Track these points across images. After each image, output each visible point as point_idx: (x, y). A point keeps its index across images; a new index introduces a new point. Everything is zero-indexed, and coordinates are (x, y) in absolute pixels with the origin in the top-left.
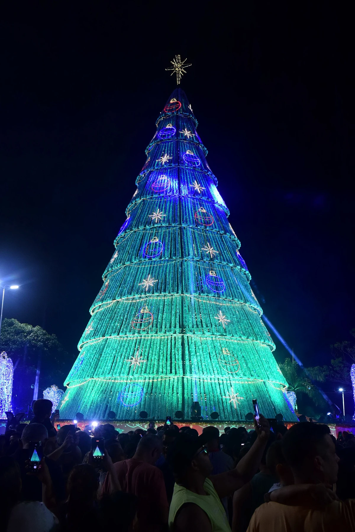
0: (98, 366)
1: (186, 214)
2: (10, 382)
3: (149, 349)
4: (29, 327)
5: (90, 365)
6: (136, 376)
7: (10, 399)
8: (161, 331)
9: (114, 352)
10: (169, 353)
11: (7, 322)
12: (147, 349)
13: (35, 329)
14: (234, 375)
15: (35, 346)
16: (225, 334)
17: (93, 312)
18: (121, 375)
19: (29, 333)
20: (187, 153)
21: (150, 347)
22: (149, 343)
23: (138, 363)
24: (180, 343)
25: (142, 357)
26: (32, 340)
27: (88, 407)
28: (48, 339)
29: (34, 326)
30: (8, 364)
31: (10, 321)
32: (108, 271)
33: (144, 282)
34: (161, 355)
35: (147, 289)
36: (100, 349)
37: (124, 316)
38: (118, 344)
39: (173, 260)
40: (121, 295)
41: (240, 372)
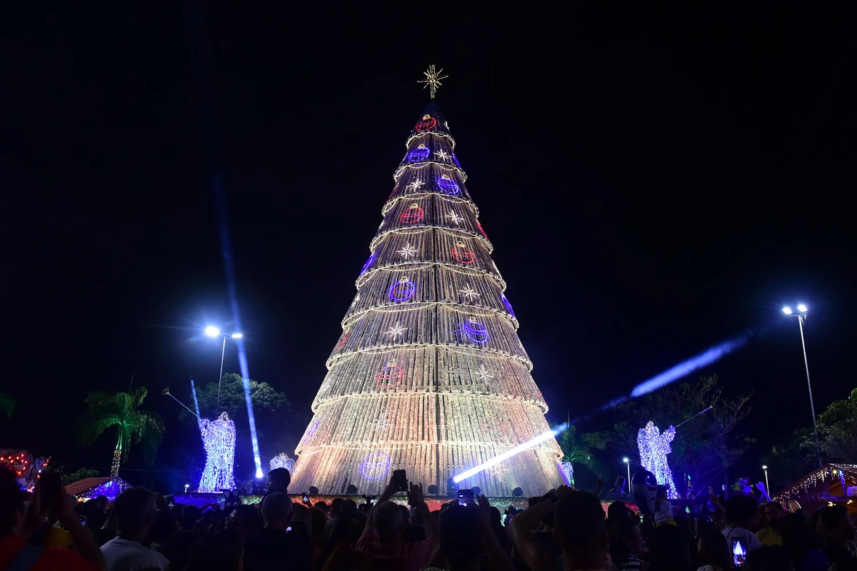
0: (336, 431)
1: (441, 250)
3: (397, 411)
4: (254, 384)
5: (327, 429)
6: (381, 442)
8: (411, 389)
9: (355, 414)
10: (421, 415)
11: (228, 378)
12: (395, 411)
13: (261, 386)
14: (499, 443)
16: (487, 393)
17: (330, 365)
18: (364, 441)
19: (254, 390)
20: (443, 178)
21: (398, 408)
22: (396, 403)
23: (383, 427)
24: (434, 404)
25: (388, 421)
26: (258, 399)
27: (324, 480)
28: (276, 398)
29: (259, 383)
30: (230, 427)
31: (231, 376)
32: (349, 317)
33: (391, 330)
34: (412, 418)
35: (394, 339)
36: (338, 410)
37: (367, 371)
38: (360, 404)
39: (426, 305)
40: (364, 346)
41: (506, 439)
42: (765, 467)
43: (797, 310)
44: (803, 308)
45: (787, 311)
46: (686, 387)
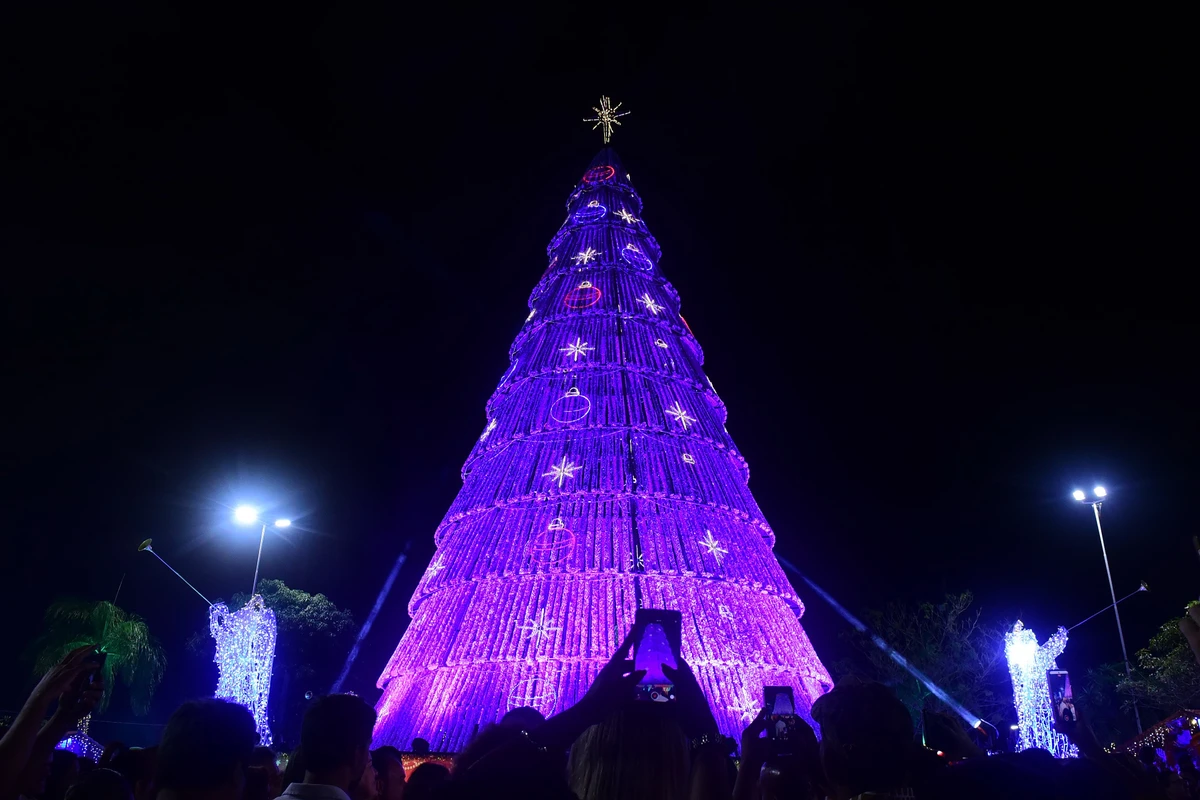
0: (457, 641)
1: (633, 349)
2: (267, 664)
3: (568, 604)
4: (305, 596)
5: (439, 639)
6: (541, 659)
8: (592, 566)
9: (491, 612)
10: (610, 612)
11: (265, 586)
12: (564, 604)
13: (315, 598)
14: (748, 662)
15: (313, 628)
16: (721, 577)
17: (442, 537)
18: (509, 658)
19: (304, 605)
20: (628, 247)
21: (569, 599)
22: (566, 592)
23: (544, 633)
24: (633, 592)
25: (553, 621)
26: (309, 618)
27: (434, 725)
28: (336, 618)
29: (313, 595)
30: (265, 623)
31: (270, 583)
32: (476, 455)
33: (554, 470)
34: (594, 616)
35: (560, 484)
36: (459, 605)
37: (512, 537)
38: (500, 594)
39: (611, 431)
40: (506, 497)
41: (757, 656)
43: (1092, 494)
44: (1101, 491)
45: (1078, 495)
46: (929, 609)
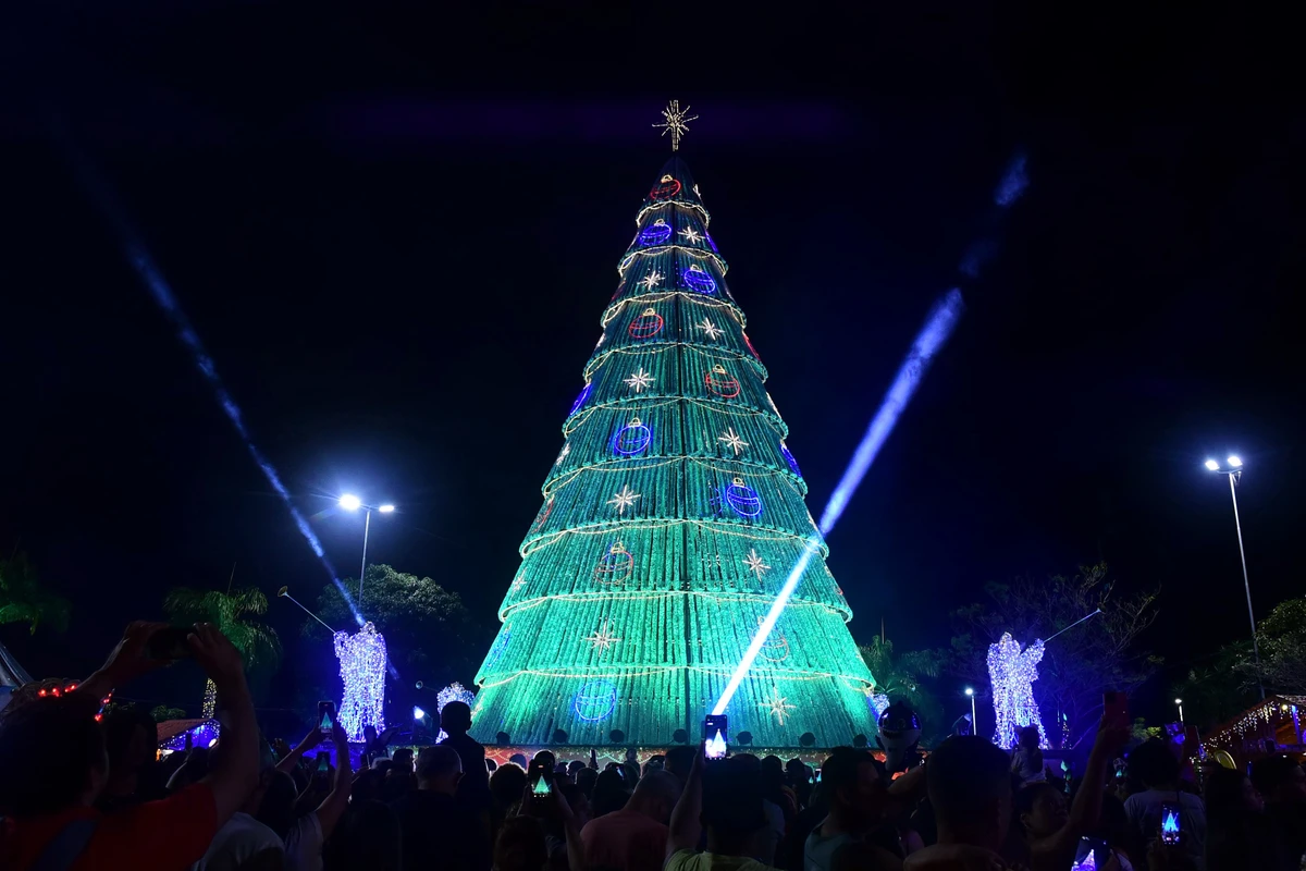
0: (536, 649)
1: (690, 378)
2: (380, 676)
3: (626, 618)
4: (413, 580)
5: (521, 647)
6: (603, 666)
7: (380, 708)
8: (646, 586)
9: (563, 624)
10: (661, 625)
11: (373, 571)
12: (623, 619)
13: (423, 582)
14: (779, 665)
15: (423, 613)
16: (761, 591)
17: (526, 552)
18: (576, 664)
19: (412, 589)
20: (692, 269)
21: (628, 614)
22: (625, 607)
23: (606, 643)
24: (682, 608)
25: (613, 633)
26: (418, 603)
27: (518, 722)
28: (445, 601)
29: (421, 579)
30: (377, 645)
31: (378, 568)
32: (553, 479)
33: (616, 498)
34: (648, 629)
35: (621, 511)
36: (538, 619)
37: (581, 560)
38: (571, 609)
39: (668, 460)
40: (576, 522)
42: (1178, 701)
43: (1227, 464)
44: (1235, 461)
45: (1211, 465)
46: (1059, 582)
